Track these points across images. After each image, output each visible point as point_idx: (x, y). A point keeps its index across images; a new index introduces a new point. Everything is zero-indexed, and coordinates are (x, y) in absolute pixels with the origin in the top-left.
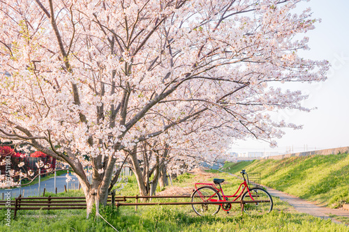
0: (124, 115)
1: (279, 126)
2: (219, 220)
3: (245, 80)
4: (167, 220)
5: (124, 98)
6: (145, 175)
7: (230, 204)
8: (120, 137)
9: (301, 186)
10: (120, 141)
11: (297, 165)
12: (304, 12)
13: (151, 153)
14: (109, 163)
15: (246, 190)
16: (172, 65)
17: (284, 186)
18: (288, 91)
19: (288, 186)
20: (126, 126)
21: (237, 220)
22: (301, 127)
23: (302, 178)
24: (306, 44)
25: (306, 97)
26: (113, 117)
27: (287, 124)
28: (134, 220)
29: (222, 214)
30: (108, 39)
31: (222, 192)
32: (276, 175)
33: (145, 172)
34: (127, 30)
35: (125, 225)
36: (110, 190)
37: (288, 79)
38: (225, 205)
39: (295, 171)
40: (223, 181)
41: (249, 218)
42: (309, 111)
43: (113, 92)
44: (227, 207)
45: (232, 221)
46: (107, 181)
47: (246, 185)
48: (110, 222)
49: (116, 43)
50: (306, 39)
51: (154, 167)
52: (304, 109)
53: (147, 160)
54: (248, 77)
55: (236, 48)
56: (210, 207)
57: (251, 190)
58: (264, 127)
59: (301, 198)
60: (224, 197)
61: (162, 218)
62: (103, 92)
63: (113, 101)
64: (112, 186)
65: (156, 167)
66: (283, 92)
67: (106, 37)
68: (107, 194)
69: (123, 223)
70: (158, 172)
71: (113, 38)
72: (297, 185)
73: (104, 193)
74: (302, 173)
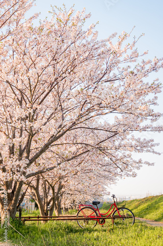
0: (29, 152)
1: (138, 163)
2: (96, 230)
3: (114, 129)
4: (59, 230)
5: (29, 140)
6: (45, 204)
7: (104, 219)
8: (25, 168)
9: (156, 214)
10: (24, 171)
11: (153, 201)
12: (154, 81)
13: (49, 189)
14: (17, 187)
15: (115, 209)
16: (63, 120)
17: (144, 215)
18: (145, 139)
19: (146, 214)
20: (30, 160)
21: (110, 231)
22: (153, 164)
23: (157, 209)
24: (155, 101)
25: (158, 144)
26: (21, 155)
27: (143, 162)
28: (35, 229)
29: (99, 227)
30: (18, 99)
31: (99, 211)
32: (139, 208)
33: (45, 202)
34: (31, 91)
35: (28, 232)
36: (17, 207)
37: (144, 129)
38: (101, 220)
39: (152, 204)
40: (99, 203)
41: (118, 229)
42: (160, 154)
43: (21, 136)
44: (102, 222)
45: (105, 231)
46: (16, 201)
47: (116, 206)
48: (18, 230)
49: (23, 102)
50: (156, 98)
51: (51, 199)
52: (156, 153)
53: (46, 194)
54: (116, 127)
55: (106, 102)
56: (90, 222)
57: (119, 209)
58: (128, 162)
59: (156, 221)
60: (100, 214)
61: (55, 229)
62: (14, 137)
63: (20, 142)
64: (19, 204)
65: (53, 199)
66: (142, 140)
67: (16, 98)
68: (16, 210)
69: (27, 231)
70: (54, 202)
71: (21, 98)
72: (153, 213)
73: (13, 209)
74: (157, 205)
